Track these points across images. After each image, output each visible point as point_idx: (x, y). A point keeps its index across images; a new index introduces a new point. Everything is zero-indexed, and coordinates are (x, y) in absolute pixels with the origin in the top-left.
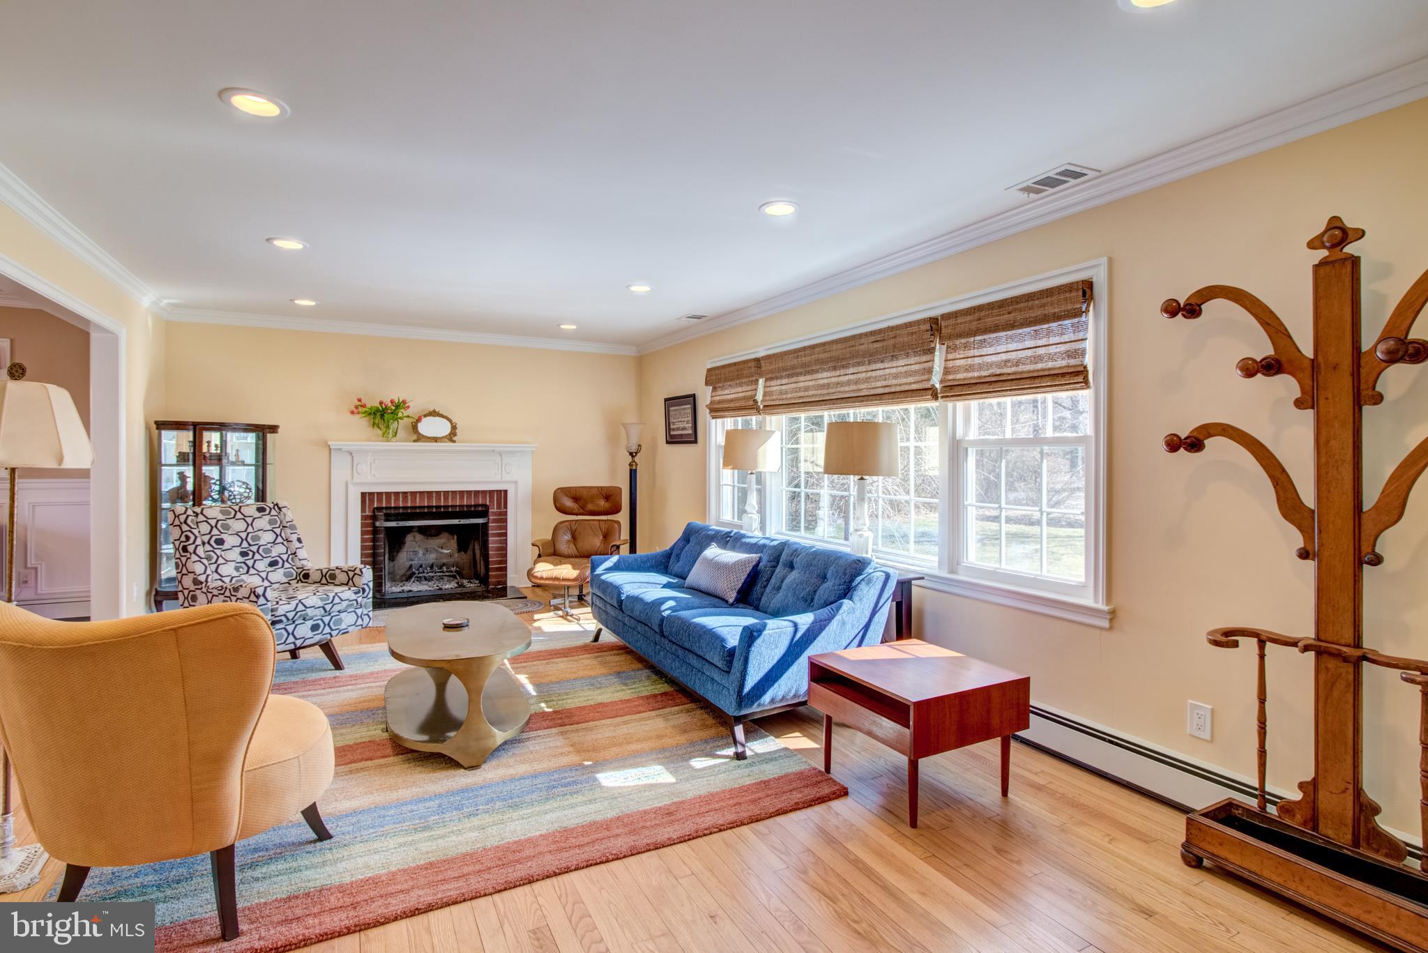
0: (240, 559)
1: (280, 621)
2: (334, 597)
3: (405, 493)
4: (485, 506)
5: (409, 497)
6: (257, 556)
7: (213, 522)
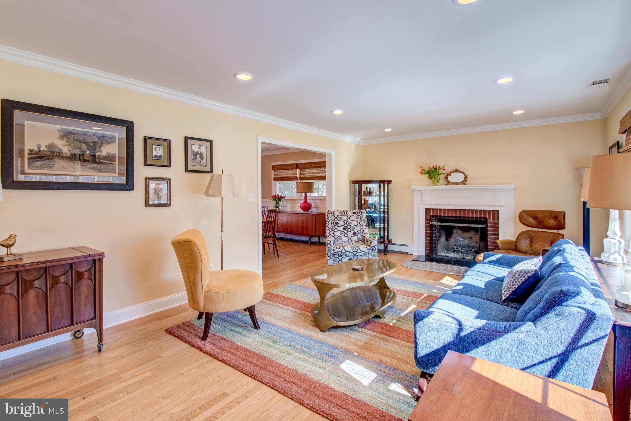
0: (343, 230)
1: (336, 255)
2: (358, 249)
3: (444, 210)
4: (485, 218)
5: (446, 212)
6: (349, 230)
7: (336, 216)
